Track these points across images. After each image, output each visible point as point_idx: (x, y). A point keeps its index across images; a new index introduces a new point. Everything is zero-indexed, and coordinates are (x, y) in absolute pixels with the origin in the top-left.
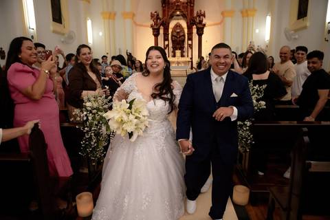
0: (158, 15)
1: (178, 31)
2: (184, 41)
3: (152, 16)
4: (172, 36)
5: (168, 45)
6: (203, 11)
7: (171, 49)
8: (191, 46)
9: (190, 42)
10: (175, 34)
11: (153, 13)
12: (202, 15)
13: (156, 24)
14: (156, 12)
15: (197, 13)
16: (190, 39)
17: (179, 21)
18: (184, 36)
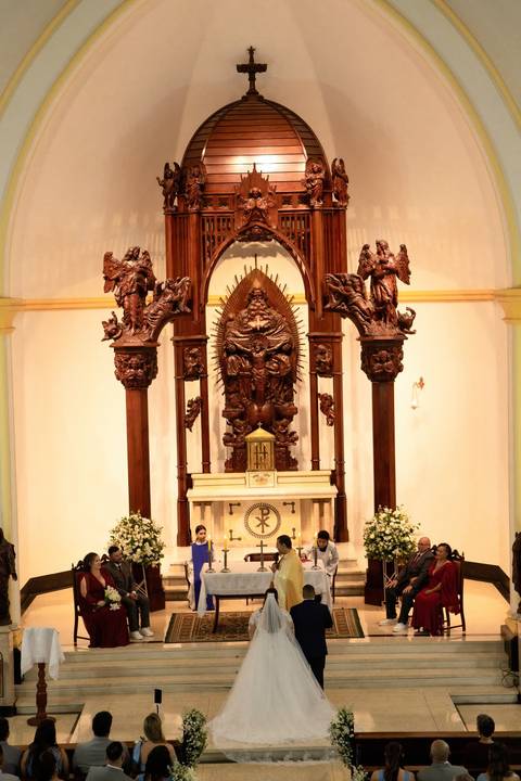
0: (145, 272)
1: (258, 323)
2: (289, 378)
3: (112, 274)
4: (225, 350)
5: (202, 403)
6: (395, 249)
7: (220, 426)
8: (331, 408)
9: (326, 386)
10: (239, 339)
11: (119, 256)
12: (392, 272)
13: (135, 320)
14: (132, 256)
15: (365, 254)
16: (327, 365)
17: (262, 262)
18: (291, 350)
